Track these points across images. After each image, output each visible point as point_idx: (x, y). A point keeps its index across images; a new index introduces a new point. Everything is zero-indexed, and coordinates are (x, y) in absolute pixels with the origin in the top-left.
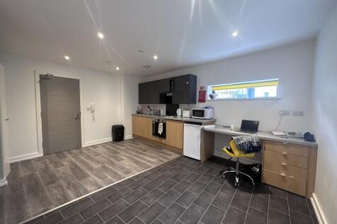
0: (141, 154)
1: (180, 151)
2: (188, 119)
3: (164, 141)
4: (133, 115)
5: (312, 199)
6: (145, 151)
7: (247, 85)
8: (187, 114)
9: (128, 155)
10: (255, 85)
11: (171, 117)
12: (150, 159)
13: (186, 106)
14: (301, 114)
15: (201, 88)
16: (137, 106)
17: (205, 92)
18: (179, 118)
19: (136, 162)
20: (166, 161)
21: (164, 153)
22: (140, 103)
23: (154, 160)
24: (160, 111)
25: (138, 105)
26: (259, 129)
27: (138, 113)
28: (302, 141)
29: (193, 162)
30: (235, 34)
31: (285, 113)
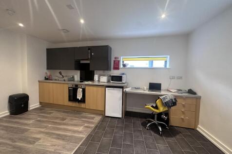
0: (60, 124)
1: (102, 113)
2: (106, 84)
3: (83, 105)
4: (39, 82)
5: (198, 129)
6: (63, 119)
7: (149, 59)
8: (104, 79)
9: (43, 130)
10: (154, 59)
11: (90, 83)
12: (76, 128)
13: (101, 72)
14: (181, 78)
15: (116, 58)
16: (44, 71)
17: (119, 61)
18: (96, 83)
19: (59, 137)
20: (93, 126)
21: (86, 117)
22: (48, 69)
23: (81, 129)
24: (73, 77)
25: (46, 71)
26: (162, 88)
27: (46, 79)
28: (187, 95)
29: (116, 120)
30: (163, 16)
31: (173, 78)
